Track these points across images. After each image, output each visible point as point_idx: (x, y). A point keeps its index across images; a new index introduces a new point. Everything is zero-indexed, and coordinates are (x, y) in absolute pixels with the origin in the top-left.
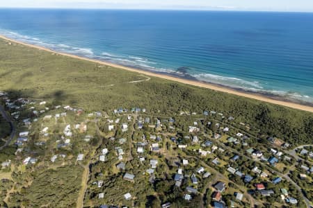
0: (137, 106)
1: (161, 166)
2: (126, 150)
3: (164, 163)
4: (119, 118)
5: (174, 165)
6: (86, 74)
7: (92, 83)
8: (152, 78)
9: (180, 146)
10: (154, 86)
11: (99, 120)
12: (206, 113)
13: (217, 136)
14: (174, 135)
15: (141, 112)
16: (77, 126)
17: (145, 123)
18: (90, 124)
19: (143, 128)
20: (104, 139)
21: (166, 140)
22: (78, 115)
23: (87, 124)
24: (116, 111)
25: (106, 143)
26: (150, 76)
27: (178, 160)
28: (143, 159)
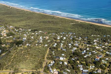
3: (79, 49)
4: (62, 35)
9: (87, 45)
10: (82, 25)
11: (54, 36)
13: (107, 44)
14: (86, 42)
16: (45, 37)
19: (72, 39)
20: (56, 42)
21: (82, 43)
22: (45, 34)
23: (49, 37)
24: (61, 33)
27: (85, 49)
28: (71, 47)
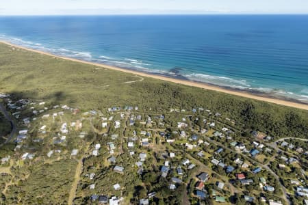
0: (130, 105)
1: (149, 159)
2: (118, 145)
3: (153, 156)
4: (112, 115)
5: (161, 157)
6: (84, 75)
7: (89, 85)
8: (146, 78)
9: (168, 141)
10: (147, 86)
11: (94, 118)
12: (194, 110)
13: (204, 131)
14: (163, 130)
15: (134, 110)
16: (74, 124)
17: (137, 120)
18: (85, 122)
19: (134, 125)
20: (98, 135)
21: (156, 135)
22: (74, 113)
23: (82, 122)
24: (110, 109)
25: (99, 138)
26: (143, 77)
27: (166, 154)
28: (133, 153)
